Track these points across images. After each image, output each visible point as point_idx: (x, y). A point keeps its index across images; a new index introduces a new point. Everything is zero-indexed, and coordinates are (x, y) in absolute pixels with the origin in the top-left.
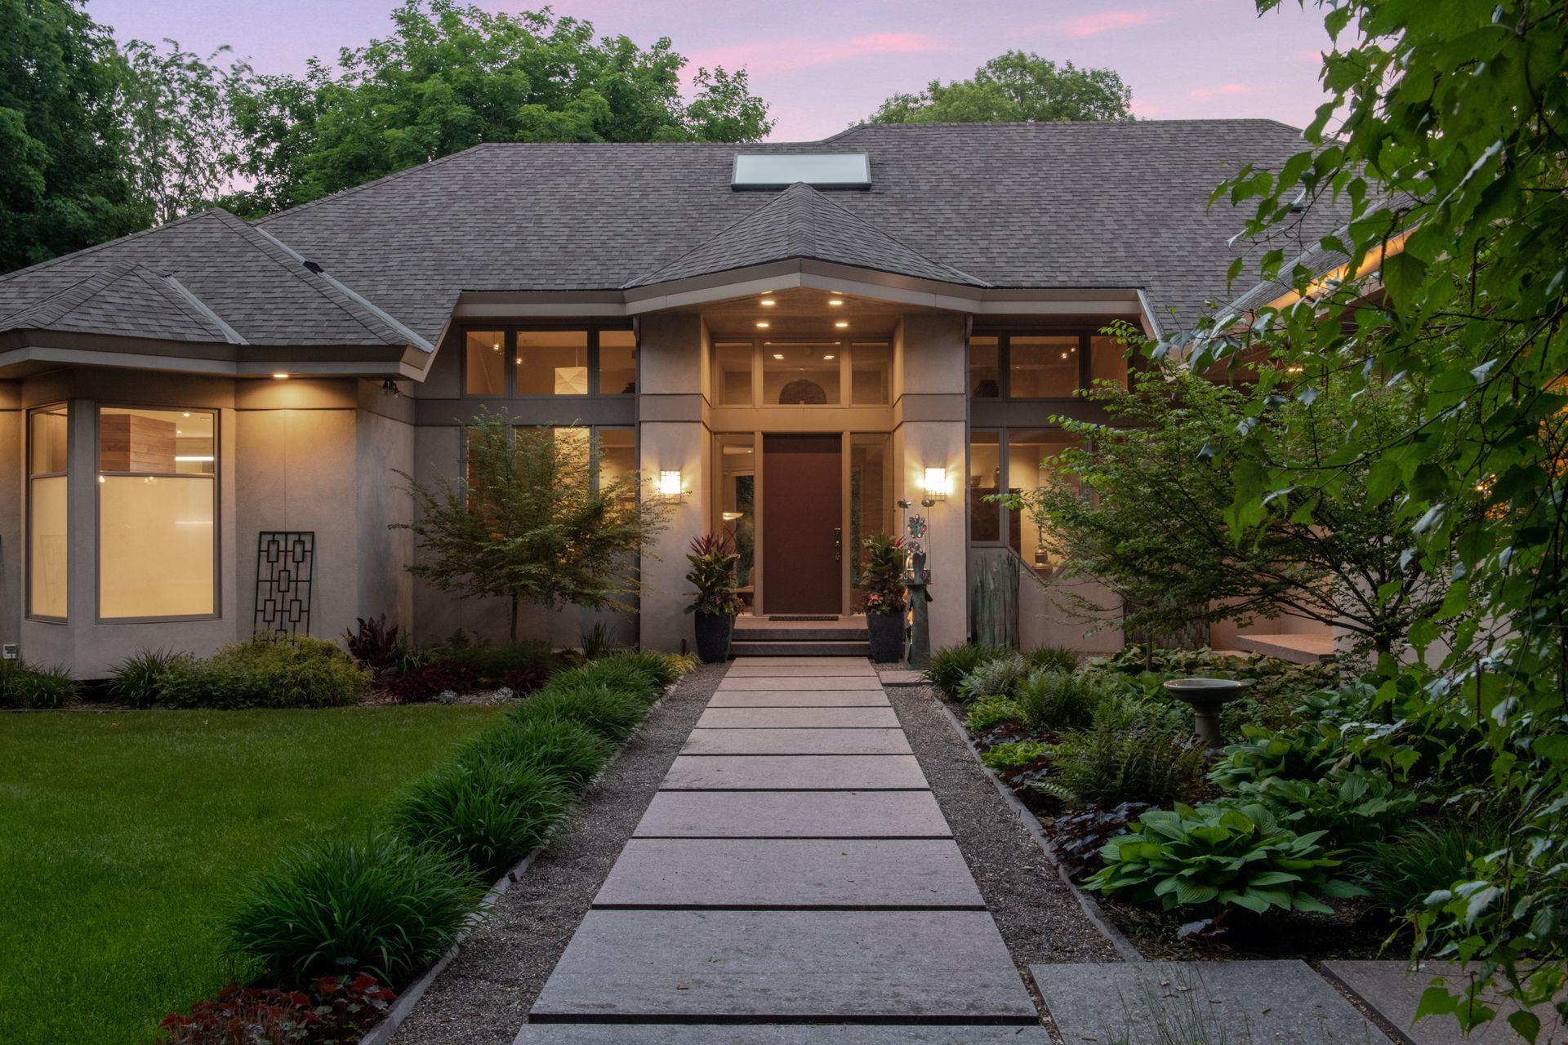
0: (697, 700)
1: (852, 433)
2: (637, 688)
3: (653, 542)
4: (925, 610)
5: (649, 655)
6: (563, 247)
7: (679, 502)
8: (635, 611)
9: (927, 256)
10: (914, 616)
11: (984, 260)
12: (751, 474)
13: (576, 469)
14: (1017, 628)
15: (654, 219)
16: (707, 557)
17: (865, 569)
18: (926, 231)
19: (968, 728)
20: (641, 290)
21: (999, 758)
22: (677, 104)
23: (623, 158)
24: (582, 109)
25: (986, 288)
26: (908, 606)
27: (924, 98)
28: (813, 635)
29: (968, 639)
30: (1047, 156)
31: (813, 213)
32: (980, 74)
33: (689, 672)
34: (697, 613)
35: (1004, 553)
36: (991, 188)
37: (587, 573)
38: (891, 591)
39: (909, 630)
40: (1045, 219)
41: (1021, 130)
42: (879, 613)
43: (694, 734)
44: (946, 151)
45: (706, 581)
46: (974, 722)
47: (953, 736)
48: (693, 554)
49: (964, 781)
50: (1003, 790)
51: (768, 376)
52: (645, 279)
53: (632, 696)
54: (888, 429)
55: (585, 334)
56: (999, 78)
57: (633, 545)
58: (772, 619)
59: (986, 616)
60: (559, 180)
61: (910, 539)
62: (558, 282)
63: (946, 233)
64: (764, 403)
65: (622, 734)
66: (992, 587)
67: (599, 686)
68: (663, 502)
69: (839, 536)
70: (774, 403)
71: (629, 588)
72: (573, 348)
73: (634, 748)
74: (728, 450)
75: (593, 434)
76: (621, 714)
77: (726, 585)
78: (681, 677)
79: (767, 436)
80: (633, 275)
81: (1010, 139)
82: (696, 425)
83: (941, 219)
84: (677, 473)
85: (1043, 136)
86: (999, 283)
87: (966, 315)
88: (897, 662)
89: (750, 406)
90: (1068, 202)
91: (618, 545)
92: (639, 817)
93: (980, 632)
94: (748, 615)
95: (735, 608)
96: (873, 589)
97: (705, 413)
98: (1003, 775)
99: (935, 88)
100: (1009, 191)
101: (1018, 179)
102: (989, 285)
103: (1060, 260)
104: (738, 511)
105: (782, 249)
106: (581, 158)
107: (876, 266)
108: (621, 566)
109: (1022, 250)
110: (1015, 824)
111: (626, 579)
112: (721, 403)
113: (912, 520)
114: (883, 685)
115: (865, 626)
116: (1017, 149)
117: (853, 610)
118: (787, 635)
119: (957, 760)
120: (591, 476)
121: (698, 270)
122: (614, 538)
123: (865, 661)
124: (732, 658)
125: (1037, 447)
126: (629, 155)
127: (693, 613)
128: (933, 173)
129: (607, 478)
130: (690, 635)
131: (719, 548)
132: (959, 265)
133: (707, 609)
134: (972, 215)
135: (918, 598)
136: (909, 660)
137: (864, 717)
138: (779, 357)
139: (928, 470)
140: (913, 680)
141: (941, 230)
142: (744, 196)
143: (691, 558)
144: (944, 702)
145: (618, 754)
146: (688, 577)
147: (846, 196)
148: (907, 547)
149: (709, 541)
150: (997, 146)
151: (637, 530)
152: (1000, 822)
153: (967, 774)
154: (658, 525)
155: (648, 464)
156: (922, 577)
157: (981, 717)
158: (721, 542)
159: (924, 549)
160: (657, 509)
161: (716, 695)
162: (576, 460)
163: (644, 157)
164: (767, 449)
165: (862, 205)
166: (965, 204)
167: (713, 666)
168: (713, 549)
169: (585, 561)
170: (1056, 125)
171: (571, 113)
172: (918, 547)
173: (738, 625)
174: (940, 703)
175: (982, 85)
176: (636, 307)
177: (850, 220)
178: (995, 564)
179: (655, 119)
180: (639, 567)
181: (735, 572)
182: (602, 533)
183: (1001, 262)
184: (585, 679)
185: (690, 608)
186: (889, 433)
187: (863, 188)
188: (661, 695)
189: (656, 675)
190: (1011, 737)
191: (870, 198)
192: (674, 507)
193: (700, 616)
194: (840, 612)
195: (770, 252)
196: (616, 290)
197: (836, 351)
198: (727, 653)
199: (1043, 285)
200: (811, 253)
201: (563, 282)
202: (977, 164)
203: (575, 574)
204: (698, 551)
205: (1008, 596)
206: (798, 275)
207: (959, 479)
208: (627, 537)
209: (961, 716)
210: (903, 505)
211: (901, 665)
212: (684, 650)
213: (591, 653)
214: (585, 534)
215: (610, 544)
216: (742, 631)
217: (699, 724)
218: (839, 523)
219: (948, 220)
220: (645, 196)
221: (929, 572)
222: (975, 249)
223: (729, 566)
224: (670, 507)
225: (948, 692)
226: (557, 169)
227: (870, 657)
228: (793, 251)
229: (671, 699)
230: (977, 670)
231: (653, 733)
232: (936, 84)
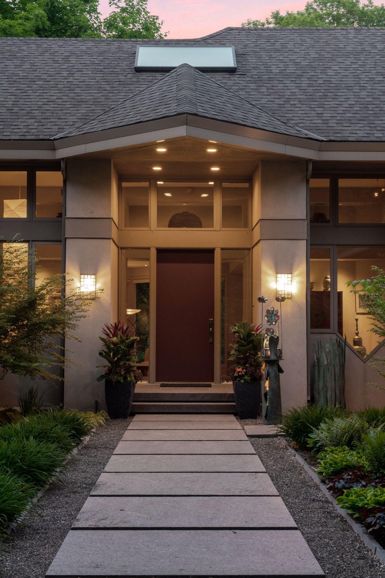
0: (106, 448)
1: (222, 249)
2: (57, 440)
3: (74, 327)
4: (277, 379)
5: (69, 413)
6: (10, 110)
7: (94, 298)
8: (60, 379)
9: (279, 118)
10: (270, 384)
11: (320, 122)
12: (147, 281)
13: (17, 272)
14: (344, 393)
15: (78, 90)
16: (115, 339)
17: (232, 348)
18: (277, 101)
19: (320, 473)
20: (66, 141)
21: (353, 501)
22: (97, 18)
23: (55, 48)
24: (27, 19)
25: (322, 141)
26: (264, 377)
27: (269, 23)
28: (194, 398)
29: (308, 401)
30: (363, 50)
31: (195, 85)
32: (309, 7)
33: (100, 425)
34: (106, 381)
35: (334, 337)
36: (324, 72)
37: (25, 350)
38: (251, 365)
39: (266, 394)
40: (364, 93)
41: (344, 32)
42: (242, 381)
43: (103, 477)
44: (290, 46)
45: (114, 357)
46: (325, 468)
47: (307, 479)
48: (105, 337)
49: (323, 520)
50: (358, 528)
51: (161, 210)
52: (70, 133)
53: (53, 446)
54: (249, 246)
55: (25, 173)
56: (321, 9)
57: (59, 330)
58: (162, 386)
59: (321, 384)
60: (8, 63)
61: (266, 325)
62: (5, 134)
63: (292, 103)
64: (158, 226)
65: (44, 478)
66: (325, 363)
67: (27, 438)
68: (81, 298)
69: (212, 325)
70: (165, 227)
71: (55, 361)
72: (18, 187)
73: (55, 488)
74: (132, 264)
75: (30, 247)
76: (43, 461)
77: (129, 360)
78: (94, 430)
79: (161, 252)
80: (61, 129)
81: (336, 38)
82: (107, 241)
83: (288, 93)
84: (93, 276)
85: (360, 37)
86: (332, 138)
87: (307, 161)
88: (256, 418)
89: (148, 229)
90: (380, 82)
91: (48, 329)
92: (54, 553)
93: (317, 396)
94: (145, 382)
95: (135, 377)
96: (238, 363)
97: (114, 233)
98: (357, 515)
99: (276, 16)
100: (337, 74)
101: (342, 65)
102: (324, 139)
103: (376, 122)
104: (137, 308)
105: (173, 109)
106: (25, 48)
107: (242, 123)
108: (50, 345)
109: (348, 115)
110: (373, 561)
111: (53, 355)
112: (125, 226)
113: (268, 311)
114: (248, 436)
115: (231, 391)
116: (342, 45)
117: (223, 380)
118: (173, 398)
119: (314, 500)
120: (29, 278)
121: (109, 125)
122: (45, 324)
123: (232, 418)
124: (133, 414)
125: (355, 262)
126: (60, 46)
127: (104, 380)
128: (281, 61)
129: (40, 280)
130: (101, 396)
131: (124, 332)
132: (302, 125)
133: (114, 378)
134: (310, 90)
135: (273, 370)
136: (266, 417)
137: (236, 463)
138: (168, 195)
139: (279, 275)
140: (271, 433)
141: (288, 100)
142: (144, 76)
143: (102, 339)
144: (296, 450)
145: (40, 494)
146: (101, 354)
147: (218, 76)
148: (264, 332)
149: (116, 327)
150: (327, 43)
151: (62, 318)
152: (360, 558)
153: (324, 512)
154: (78, 314)
155: (72, 271)
156: (276, 354)
157: (331, 465)
158: (125, 328)
159: (277, 334)
160: (78, 303)
161: (121, 445)
162: (17, 265)
163: (71, 48)
164: (159, 260)
165: (230, 83)
166: (305, 83)
167: (118, 421)
168: (120, 333)
169: (23, 342)
170: (369, 29)
171: (20, 21)
172: (273, 332)
173: (137, 390)
174: (293, 451)
175: (310, 14)
176: (63, 153)
177: (222, 91)
178: (327, 345)
179: (81, 28)
180: (64, 347)
181: (135, 350)
182: (35, 320)
183: (332, 123)
184: (17, 433)
185: (102, 377)
186: (249, 249)
187: (231, 71)
188: (78, 444)
189: (74, 429)
190: (358, 482)
191: (235, 78)
192: (90, 301)
193: (109, 384)
194: (212, 380)
195: (163, 111)
196: (49, 140)
197: (210, 190)
198: (129, 411)
199: (364, 139)
200: (195, 111)
201: (9, 134)
202: (313, 55)
203: (14, 351)
204: (108, 335)
205: (337, 369)
206: (184, 127)
207: (301, 283)
208: (54, 323)
209: (313, 461)
210: (262, 300)
211: (259, 421)
212: (96, 409)
213: (26, 411)
214: (23, 321)
215: (41, 328)
216: (140, 395)
217: (107, 469)
218: (212, 315)
219: (293, 94)
220: (71, 74)
221: (281, 351)
222: (314, 114)
223: (131, 346)
224: (87, 302)
225: (298, 442)
226: (7, 55)
227: (235, 414)
228: (180, 110)
229: (86, 447)
230: (323, 426)
231: (70, 476)
232: (278, 13)
